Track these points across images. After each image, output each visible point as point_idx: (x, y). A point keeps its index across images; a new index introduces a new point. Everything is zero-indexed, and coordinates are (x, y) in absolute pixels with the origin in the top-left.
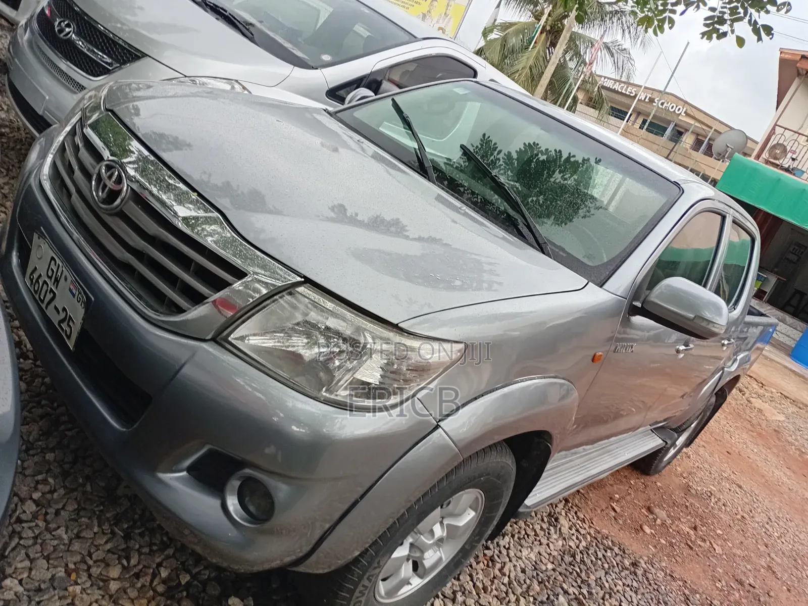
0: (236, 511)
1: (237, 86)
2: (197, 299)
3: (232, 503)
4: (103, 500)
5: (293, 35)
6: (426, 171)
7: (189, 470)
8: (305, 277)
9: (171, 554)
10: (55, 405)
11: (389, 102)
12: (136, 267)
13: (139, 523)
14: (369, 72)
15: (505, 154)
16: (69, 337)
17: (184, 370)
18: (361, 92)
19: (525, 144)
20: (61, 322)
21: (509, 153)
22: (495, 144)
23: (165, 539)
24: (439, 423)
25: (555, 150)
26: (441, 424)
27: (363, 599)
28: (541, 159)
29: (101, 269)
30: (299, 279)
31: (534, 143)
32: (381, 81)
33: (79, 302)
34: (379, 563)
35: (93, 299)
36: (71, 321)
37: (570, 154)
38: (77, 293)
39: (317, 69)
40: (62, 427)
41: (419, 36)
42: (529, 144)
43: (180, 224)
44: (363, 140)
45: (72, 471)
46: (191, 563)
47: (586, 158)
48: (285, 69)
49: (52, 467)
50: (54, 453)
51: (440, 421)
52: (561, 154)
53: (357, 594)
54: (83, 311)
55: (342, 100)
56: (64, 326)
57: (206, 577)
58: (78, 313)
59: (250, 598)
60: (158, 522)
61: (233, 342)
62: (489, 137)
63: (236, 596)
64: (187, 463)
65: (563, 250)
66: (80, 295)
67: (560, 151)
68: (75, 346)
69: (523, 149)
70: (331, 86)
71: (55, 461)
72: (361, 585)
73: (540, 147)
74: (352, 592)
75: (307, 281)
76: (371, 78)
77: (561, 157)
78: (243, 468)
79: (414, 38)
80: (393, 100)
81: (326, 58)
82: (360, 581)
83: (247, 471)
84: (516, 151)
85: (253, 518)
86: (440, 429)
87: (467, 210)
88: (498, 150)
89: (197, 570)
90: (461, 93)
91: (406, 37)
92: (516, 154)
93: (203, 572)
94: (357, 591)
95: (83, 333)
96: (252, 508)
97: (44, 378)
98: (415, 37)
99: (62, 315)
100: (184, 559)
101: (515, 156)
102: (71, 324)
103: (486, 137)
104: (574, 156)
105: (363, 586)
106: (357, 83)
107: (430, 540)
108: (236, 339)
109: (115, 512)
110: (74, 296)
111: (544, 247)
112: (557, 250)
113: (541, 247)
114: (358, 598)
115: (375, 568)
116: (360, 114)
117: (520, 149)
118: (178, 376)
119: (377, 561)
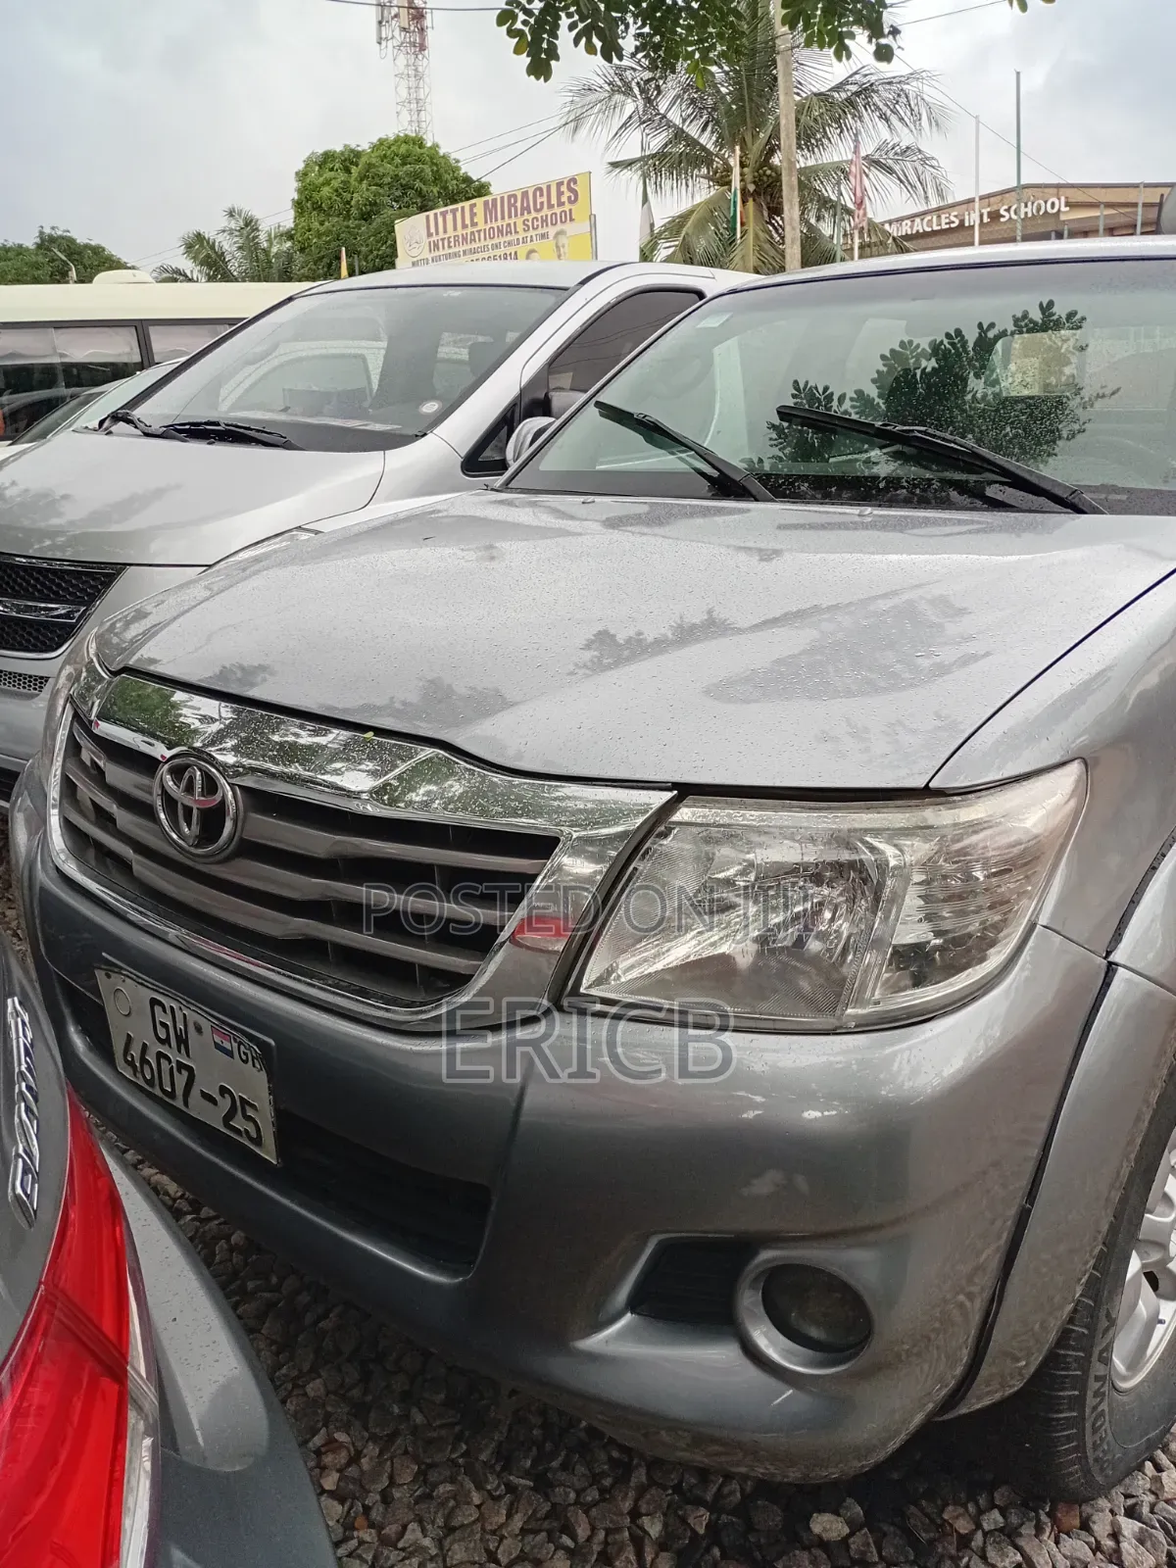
0: (786, 1354)
1: (304, 536)
2: (482, 941)
3: (768, 1340)
4: (457, 1428)
5: (352, 401)
7: (633, 1305)
8: (675, 786)
9: (644, 1479)
10: (274, 1280)
11: (592, 411)
12: (327, 937)
13: (548, 1446)
14: (516, 391)
15: (852, 399)
16: (258, 1141)
17: (527, 1102)
18: (523, 433)
19: (883, 357)
20: (228, 1118)
21: (860, 393)
22: (826, 389)
23: (615, 1454)
24: (1111, 959)
25: (948, 335)
26: (1115, 957)
27: (1104, 1406)
28: (929, 370)
29: (257, 975)
30: (667, 795)
31: (902, 344)
32: (546, 395)
33: (246, 1062)
34: (1108, 1316)
35: (273, 1043)
36: (247, 1108)
37: (980, 325)
38: (235, 1045)
39: (425, 434)
40: (309, 1318)
41: (571, 283)
42: (892, 351)
43: (369, 807)
44: (590, 498)
45: (369, 1398)
46: (693, 1481)
47: (1019, 315)
48: (369, 464)
49: (329, 1409)
50: (320, 1376)
51: (1108, 953)
52: (963, 337)
53: (1090, 1401)
54: (263, 1075)
55: (502, 466)
56: (238, 1123)
57: (738, 1495)
58: (254, 1085)
59: (849, 1501)
60: (584, 1424)
61: (594, 992)
62: (807, 382)
63: (820, 1511)
64: (623, 1294)
65: (1115, 489)
66: (242, 1047)
67: (958, 332)
68: (281, 1151)
69: (885, 369)
70: (464, 451)
71: (328, 1393)
72: (1091, 1379)
73: (918, 346)
74: (1079, 1402)
75: (686, 791)
76: (526, 400)
77: (964, 343)
78: (755, 1253)
79: (563, 293)
80: (598, 404)
81: (431, 407)
82: (1086, 1372)
83: (766, 1255)
84: (874, 381)
85: (827, 1351)
86: (1121, 970)
87: (875, 512)
88: (835, 398)
89: (714, 1489)
90: (717, 325)
91: (549, 299)
92: (874, 386)
93: (726, 1490)
94: (1090, 1394)
95: (284, 1120)
96: (814, 1332)
97: (228, 1238)
98: (566, 289)
99: (225, 1104)
100: (674, 1478)
101: (872, 391)
102: (250, 1113)
103: (802, 386)
104: (992, 325)
105: (1097, 1378)
106: (506, 423)
107: (1169, 1216)
108: (590, 987)
109: (493, 1445)
110: (230, 1053)
111: (1076, 501)
112: (1103, 496)
113: (1070, 503)
114: (1095, 1408)
115: (1107, 1330)
116: (554, 460)
117: (878, 372)
118: (523, 1119)
119: (1103, 1313)
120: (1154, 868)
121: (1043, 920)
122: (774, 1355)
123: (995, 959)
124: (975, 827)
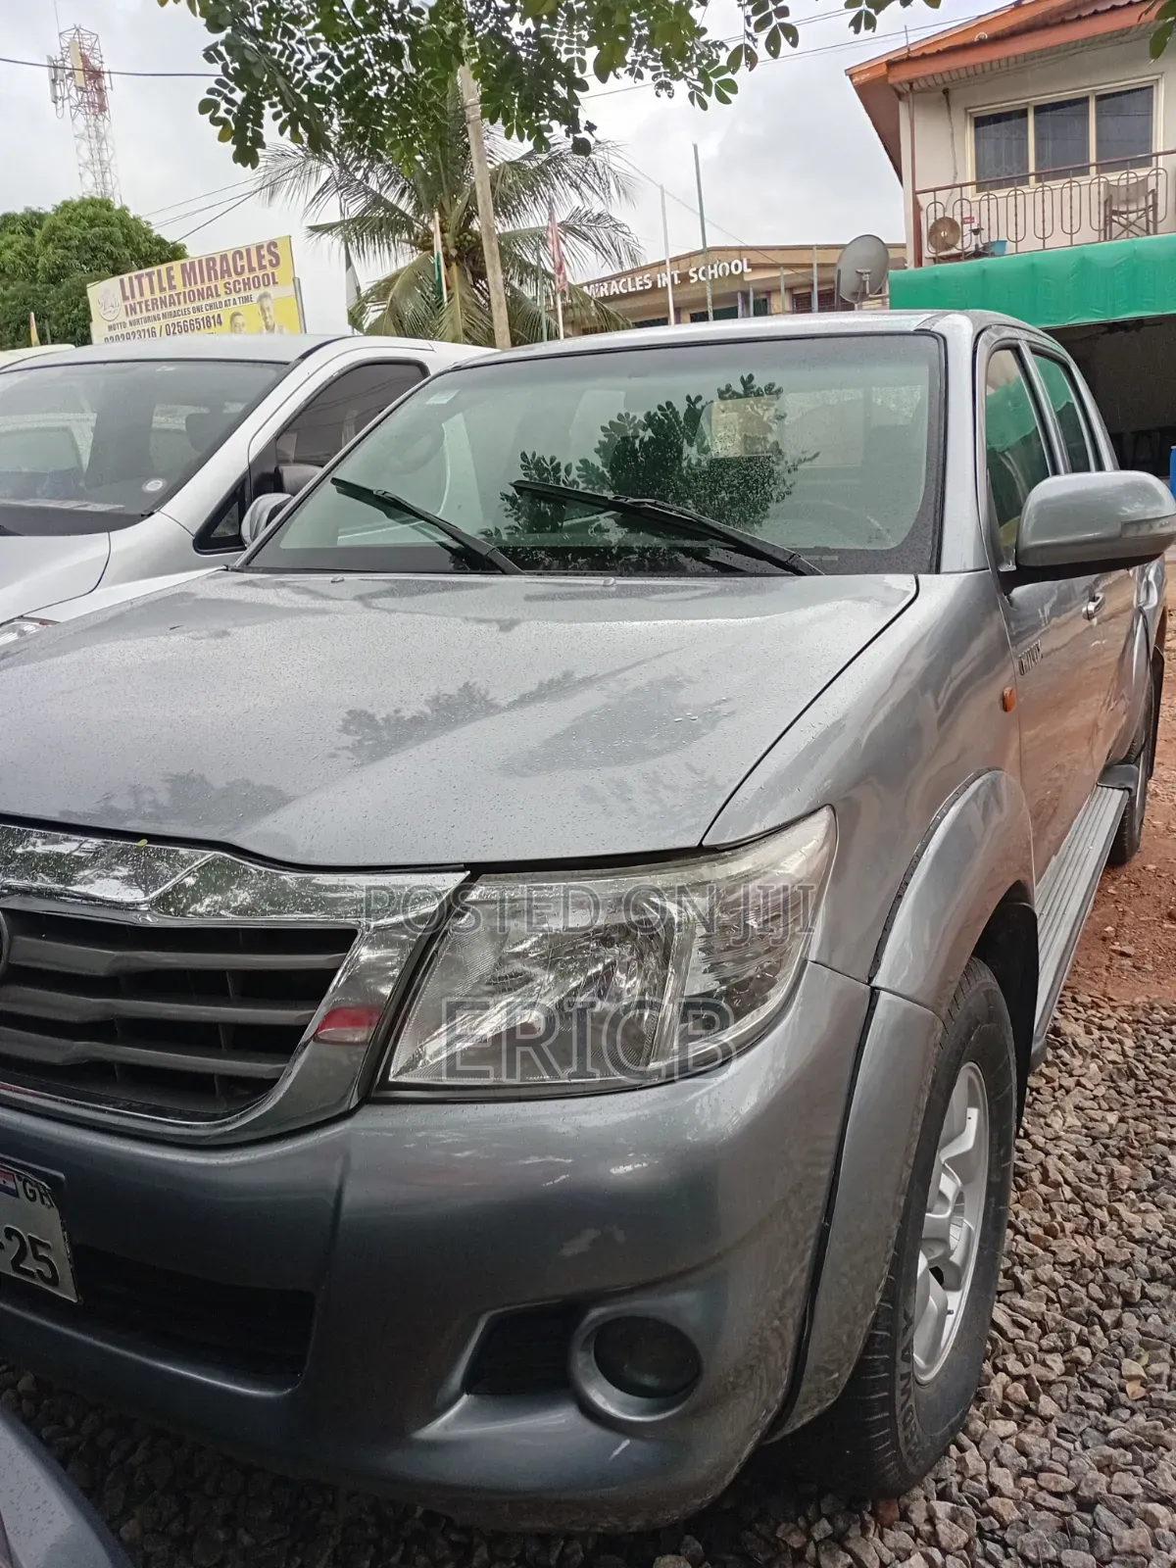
0: (624, 1406)
1: (30, 628)
2: (283, 1042)
3: (605, 1397)
4: (288, 1544)
5: (66, 481)
6: (490, 561)
7: (468, 1386)
8: (467, 866)
9: (486, 1556)
10: (71, 1421)
11: (329, 487)
12: (108, 1057)
13: (385, 1542)
14: (245, 466)
15: (578, 469)
16: (54, 1281)
17: (348, 1198)
18: (259, 509)
19: (603, 429)
20: (16, 1263)
21: (584, 462)
22: (552, 460)
23: (454, 1537)
24: (873, 984)
25: (660, 408)
26: (877, 982)
27: (911, 1402)
28: (646, 439)
29: (41, 1107)
30: (462, 876)
31: (620, 417)
32: (277, 470)
33: (33, 1199)
34: (906, 1316)
35: (62, 1176)
36: (39, 1248)
37: (688, 398)
38: (20, 1184)
39: (152, 514)
40: (114, 1456)
41: (292, 358)
42: (611, 423)
43: (148, 918)
44: (339, 576)
45: (190, 1529)
46: (535, 1549)
47: (723, 388)
48: (93, 547)
49: (148, 1549)
50: (133, 1516)
51: (871, 979)
52: (674, 409)
53: (899, 1399)
54: (55, 1212)
55: (237, 543)
56: (29, 1264)
57: (581, 1554)
58: (47, 1223)
59: (688, 1538)
60: (420, 1511)
61: (404, 1079)
62: (534, 455)
63: (663, 1554)
64: (457, 1378)
65: (827, 551)
66: (28, 1185)
67: (669, 404)
68: (80, 1288)
69: (606, 440)
70: (195, 530)
71: (144, 1532)
72: (898, 1378)
73: (635, 418)
74: (888, 1403)
75: (478, 871)
76: (255, 475)
77: (676, 414)
78: (585, 1313)
79: (284, 368)
80: (335, 481)
81: (154, 486)
82: (892, 1373)
83: (595, 1313)
84: (597, 451)
85: (658, 1396)
86: (882, 993)
87: (618, 582)
88: (563, 467)
89: (556, 1553)
90: (445, 401)
91: (271, 373)
92: (597, 456)
93: (568, 1551)
94: (898, 1393)
95: (80, 1256)
96: (648, 1380)
97: (13, 1385)
98: (287, 364)
99: (14, 1247)
100: (516, 1551)
101: (597, 461)
102: (42, 1253)
103: (530, 457)
104: (699, 398)
105: (903, 1377)
106: (238, 499)
107: (946, 1212)
108: (399, 1073)
109: (329, 1551)
110: (15, 1193)
111: (795, 564)
112: (817, 558)
113: (790, 566)
114: (903, 1407)
115: (907, 1328)
116: (295, 538)
117: (600, 442)
118: (344, 1217)
119: (901, 1315)
120: (899, 897)
121: (812, 956)
122: (612, 1410)
123: (776, 997)
124: (746, 877)
